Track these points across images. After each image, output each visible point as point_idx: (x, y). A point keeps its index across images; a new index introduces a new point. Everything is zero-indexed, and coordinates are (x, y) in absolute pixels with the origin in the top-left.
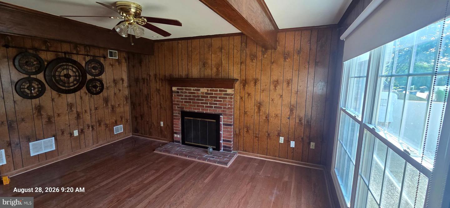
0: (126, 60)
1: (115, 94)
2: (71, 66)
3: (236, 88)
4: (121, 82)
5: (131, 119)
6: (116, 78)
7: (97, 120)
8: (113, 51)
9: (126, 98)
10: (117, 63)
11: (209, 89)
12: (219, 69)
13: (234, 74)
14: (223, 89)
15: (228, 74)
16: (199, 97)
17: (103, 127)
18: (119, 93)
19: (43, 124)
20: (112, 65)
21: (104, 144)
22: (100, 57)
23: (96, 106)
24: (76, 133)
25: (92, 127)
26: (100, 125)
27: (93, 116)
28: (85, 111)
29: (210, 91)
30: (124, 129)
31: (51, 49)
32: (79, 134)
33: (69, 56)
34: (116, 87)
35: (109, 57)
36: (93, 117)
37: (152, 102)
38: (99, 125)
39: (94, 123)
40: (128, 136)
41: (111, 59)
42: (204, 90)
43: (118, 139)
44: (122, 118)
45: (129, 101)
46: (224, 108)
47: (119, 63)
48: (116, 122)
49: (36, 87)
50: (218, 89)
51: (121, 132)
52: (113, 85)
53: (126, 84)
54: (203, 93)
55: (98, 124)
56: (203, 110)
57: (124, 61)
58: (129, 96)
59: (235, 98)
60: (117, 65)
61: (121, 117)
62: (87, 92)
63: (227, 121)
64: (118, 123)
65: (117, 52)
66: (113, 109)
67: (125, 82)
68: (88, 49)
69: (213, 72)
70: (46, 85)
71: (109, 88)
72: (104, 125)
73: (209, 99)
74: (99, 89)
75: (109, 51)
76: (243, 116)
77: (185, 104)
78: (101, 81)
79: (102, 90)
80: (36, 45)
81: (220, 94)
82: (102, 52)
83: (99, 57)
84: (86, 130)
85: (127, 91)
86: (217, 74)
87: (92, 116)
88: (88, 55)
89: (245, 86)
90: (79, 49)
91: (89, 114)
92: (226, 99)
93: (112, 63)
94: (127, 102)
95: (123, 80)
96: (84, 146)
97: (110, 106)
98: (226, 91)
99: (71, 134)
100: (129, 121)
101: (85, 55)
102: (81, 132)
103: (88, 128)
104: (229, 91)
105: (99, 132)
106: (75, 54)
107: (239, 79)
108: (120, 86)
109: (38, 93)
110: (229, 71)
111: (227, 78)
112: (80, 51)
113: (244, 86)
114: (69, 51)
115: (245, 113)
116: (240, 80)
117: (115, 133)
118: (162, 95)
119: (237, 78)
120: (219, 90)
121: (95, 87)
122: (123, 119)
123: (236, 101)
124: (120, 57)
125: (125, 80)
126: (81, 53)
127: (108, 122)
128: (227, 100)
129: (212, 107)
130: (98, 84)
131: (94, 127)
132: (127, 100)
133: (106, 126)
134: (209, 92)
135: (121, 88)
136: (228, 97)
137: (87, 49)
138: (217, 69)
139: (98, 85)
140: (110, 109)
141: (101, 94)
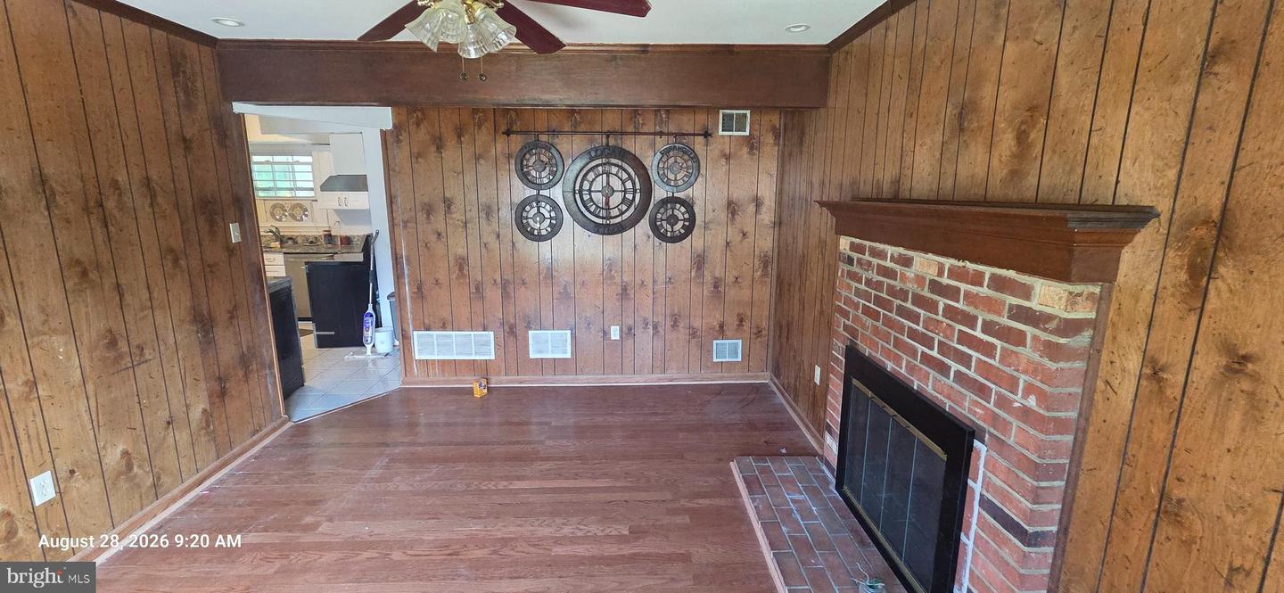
0: (777, 137)
1: (728, 243)
2: (616, 165)
3: (1120, 278)
4: (752, 208)
5: (772, 328)
6: (734, 196)
7: (668, 312)
8: (735, 112)
9: (765, 262)
10: (745, 150)
11: (949, 262)
12: (1032, 136)
13: (1127, 163)
14: (1011, 274)
15: (1080, 171)
16: (905, 300)
17: (683, 333)
18: (741, 241)
19: (554, 297)
20: (728, 157)
21: (679, 379)
22: (694, 135)
23: (669, 274)
24: (615, 333)
25: (655, 327)
26: (675, 325)
27: (659, 299)
28: (640, 282)
29: (953, 273)
30: (747, 355)
31: (583, 127)
32: (621, 336)
33: (616, 140)
34: (733, 224)
35: (721, 133)
36: (661, 301)
37: (808, 282)
38: (672, 326)
39: (661, 319)
40: (757, 377)
41: (727, 140)
42: (926, 264)
43: (721, 378)
44: (741, 321)
45: (773, 270)
46: (1003, 402)
47: (752, 148)
48: (722, 326)
49: (547, 215)
50: (988, 271)
51: (735, 360)
52: (723, 215)
53: (767, 216)
54: (920, 279)
55: (669, 323)
56: (911, 368)
57: (770, 139)
58: (776, 254)
59: (1105, 357)
60: (746, 156)
61: (739, 315)
62: (651, 233)
63: (1005, 496)
64: (727, 333)
65: (748, 115)
66: (716, 287)
67: (764, 209)
68: (664, 116)
69: (995, 162)
70: (566, 215)
71: (711, 226)
72: (684, 327)
73: (940, 318)
74: (683, 227)
75: (721, 111)
76: (1143, 518)
77: (864, 318)
78: (688, 205)
79: (689, 230)
80: (554, 124)
81: (989, 304)
82: (701, 118)
83: (691, 135)
84: (638, 331)
85: (770, 240)
86: (1015, 174)
87: (657, 298)
88: (661, 134)
89: (1210, 273)
90: (640, 119)
91: (651, 291)
92: (1020, 349)
93: (728, 151)
94: (765, 274)
95: (758, 202)
96: (631, 371)
97: (708, 278)
98: (1026, 292)
99: (606, 333)
100: (764, 333)
101: (655, 134)
102: (628, 332)
103: (644, 328)
104: (1047, 295)
105: (671, 345)
106: (631, 133)
107: (1163, 206)
108: (746, 219)
109: (549, 229)
110: (1094, 141)
111: (1072, 198)
112: (643, 124)
113: (1201, 273)
114: (618, 128)
115: (1168, 510)
116: (1164, 218)
117: (715, 360)
118: (829, 264)
119: (1146, 202)
120: (994, 277)
121: (673, 220)
122: (747, 325)
123: (1107, 383)
124: (757, 127)
125: (767, 202)
126: (645, 129)
127: (697, 323)
128: (1027, 352)
129: (943, 369)
130: (680, 212)
131: (660, 329)
132: (765, 267)
133: (693, 334)
134: (945, 280)
135: (749, 229)
136: (1035, 338)
137: (661, 116)
138: (1022, 137)
139: (681, 217)
140: (708, 289)
141: (687, 241)
